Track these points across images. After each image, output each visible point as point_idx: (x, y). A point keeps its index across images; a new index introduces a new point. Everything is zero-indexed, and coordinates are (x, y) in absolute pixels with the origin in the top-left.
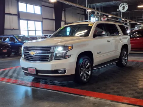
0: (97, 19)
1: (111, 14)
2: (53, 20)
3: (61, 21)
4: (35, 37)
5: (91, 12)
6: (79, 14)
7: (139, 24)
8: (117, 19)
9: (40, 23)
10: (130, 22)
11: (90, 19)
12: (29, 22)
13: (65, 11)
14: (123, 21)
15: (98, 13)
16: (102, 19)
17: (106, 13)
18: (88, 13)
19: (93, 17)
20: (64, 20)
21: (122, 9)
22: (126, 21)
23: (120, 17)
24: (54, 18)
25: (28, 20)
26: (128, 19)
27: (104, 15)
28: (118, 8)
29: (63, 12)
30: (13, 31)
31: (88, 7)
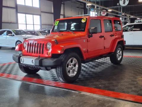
0: (96, 13)
1: (111, 8)
2: (52, 13)
3: (60, 15)
4: (33, 31)
5: (91, 6)
6: (78, 8)
7: (139, 19)
8: (117, 13)
9: (39, 17)
10: (130, 16)
11: (89, 13)
12: (27, 15)
13: (64, 4)
14: (123, 15)
15: (97, 7)
16: (102, 13)
17: (106, 7)
18: (87, 7)
19: (93, 11)
20: (63, 14)
21: (123, 3)
22: (126, 16)
23: (120, 11)
24: (53, 12)
25: (26, 13)
26: (128, 14)
27: (103, 9)
28: (119, 2)
29: (62, 6)
30: (11, 24)
31: (87, 1)
